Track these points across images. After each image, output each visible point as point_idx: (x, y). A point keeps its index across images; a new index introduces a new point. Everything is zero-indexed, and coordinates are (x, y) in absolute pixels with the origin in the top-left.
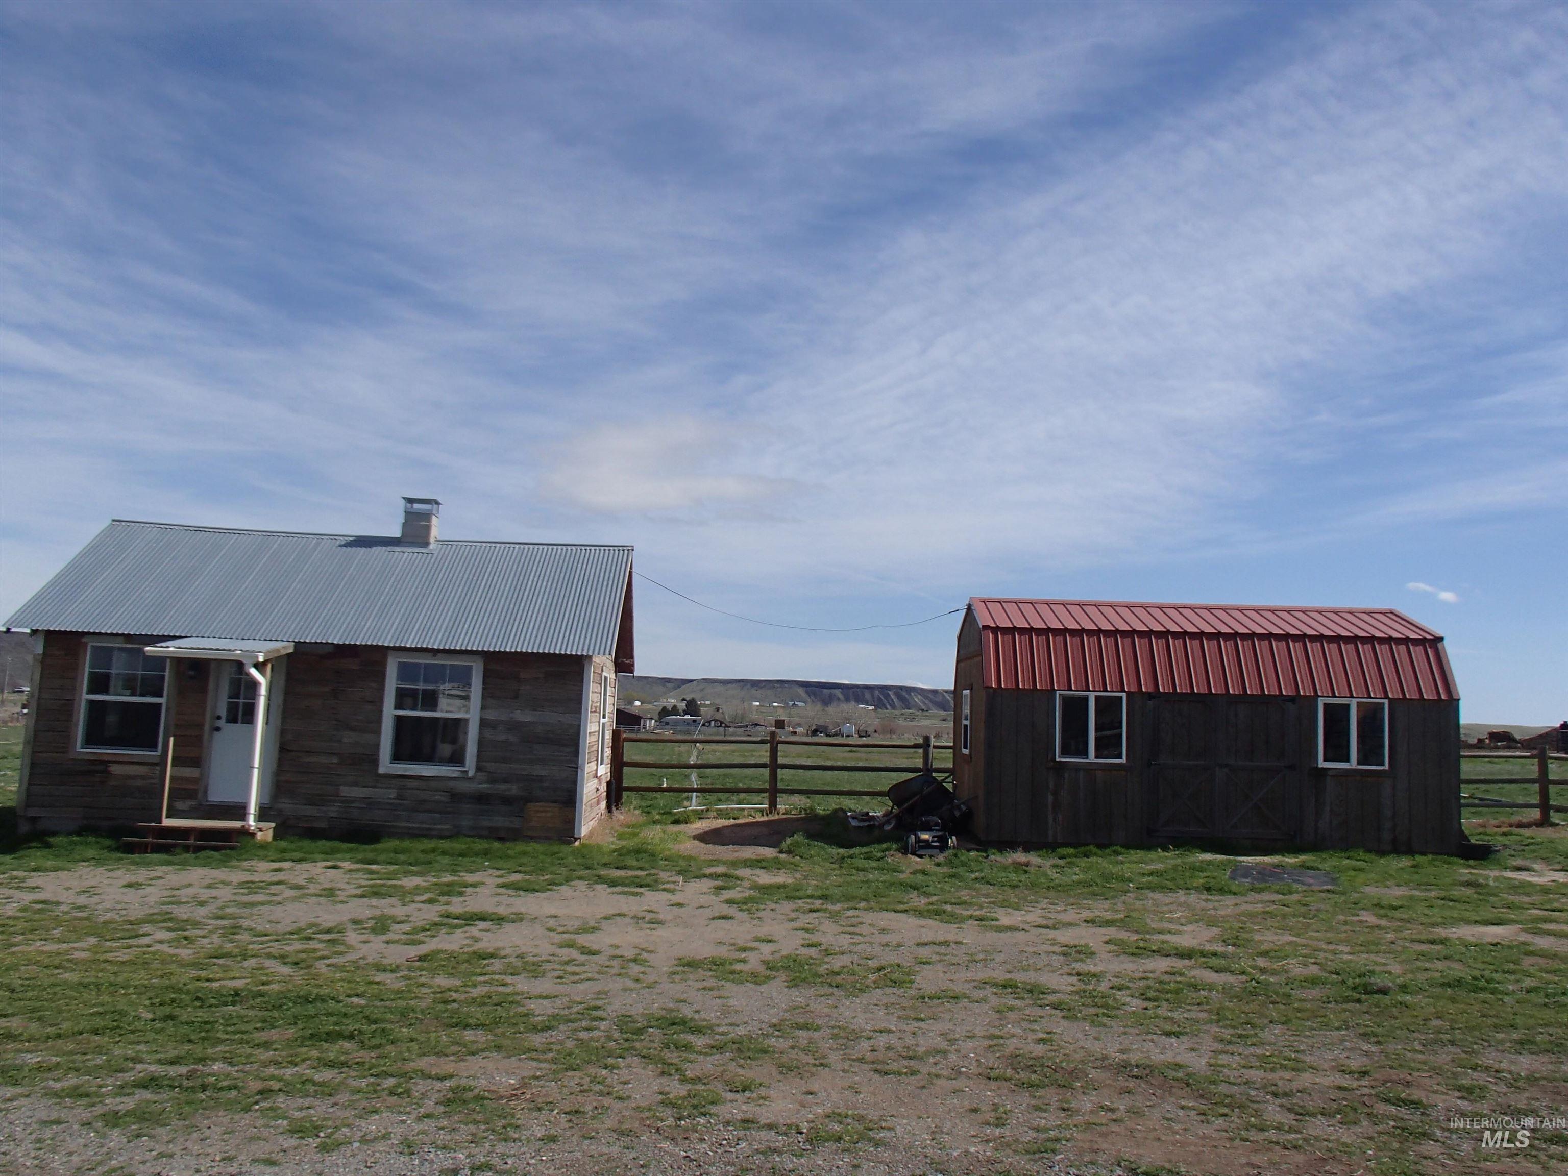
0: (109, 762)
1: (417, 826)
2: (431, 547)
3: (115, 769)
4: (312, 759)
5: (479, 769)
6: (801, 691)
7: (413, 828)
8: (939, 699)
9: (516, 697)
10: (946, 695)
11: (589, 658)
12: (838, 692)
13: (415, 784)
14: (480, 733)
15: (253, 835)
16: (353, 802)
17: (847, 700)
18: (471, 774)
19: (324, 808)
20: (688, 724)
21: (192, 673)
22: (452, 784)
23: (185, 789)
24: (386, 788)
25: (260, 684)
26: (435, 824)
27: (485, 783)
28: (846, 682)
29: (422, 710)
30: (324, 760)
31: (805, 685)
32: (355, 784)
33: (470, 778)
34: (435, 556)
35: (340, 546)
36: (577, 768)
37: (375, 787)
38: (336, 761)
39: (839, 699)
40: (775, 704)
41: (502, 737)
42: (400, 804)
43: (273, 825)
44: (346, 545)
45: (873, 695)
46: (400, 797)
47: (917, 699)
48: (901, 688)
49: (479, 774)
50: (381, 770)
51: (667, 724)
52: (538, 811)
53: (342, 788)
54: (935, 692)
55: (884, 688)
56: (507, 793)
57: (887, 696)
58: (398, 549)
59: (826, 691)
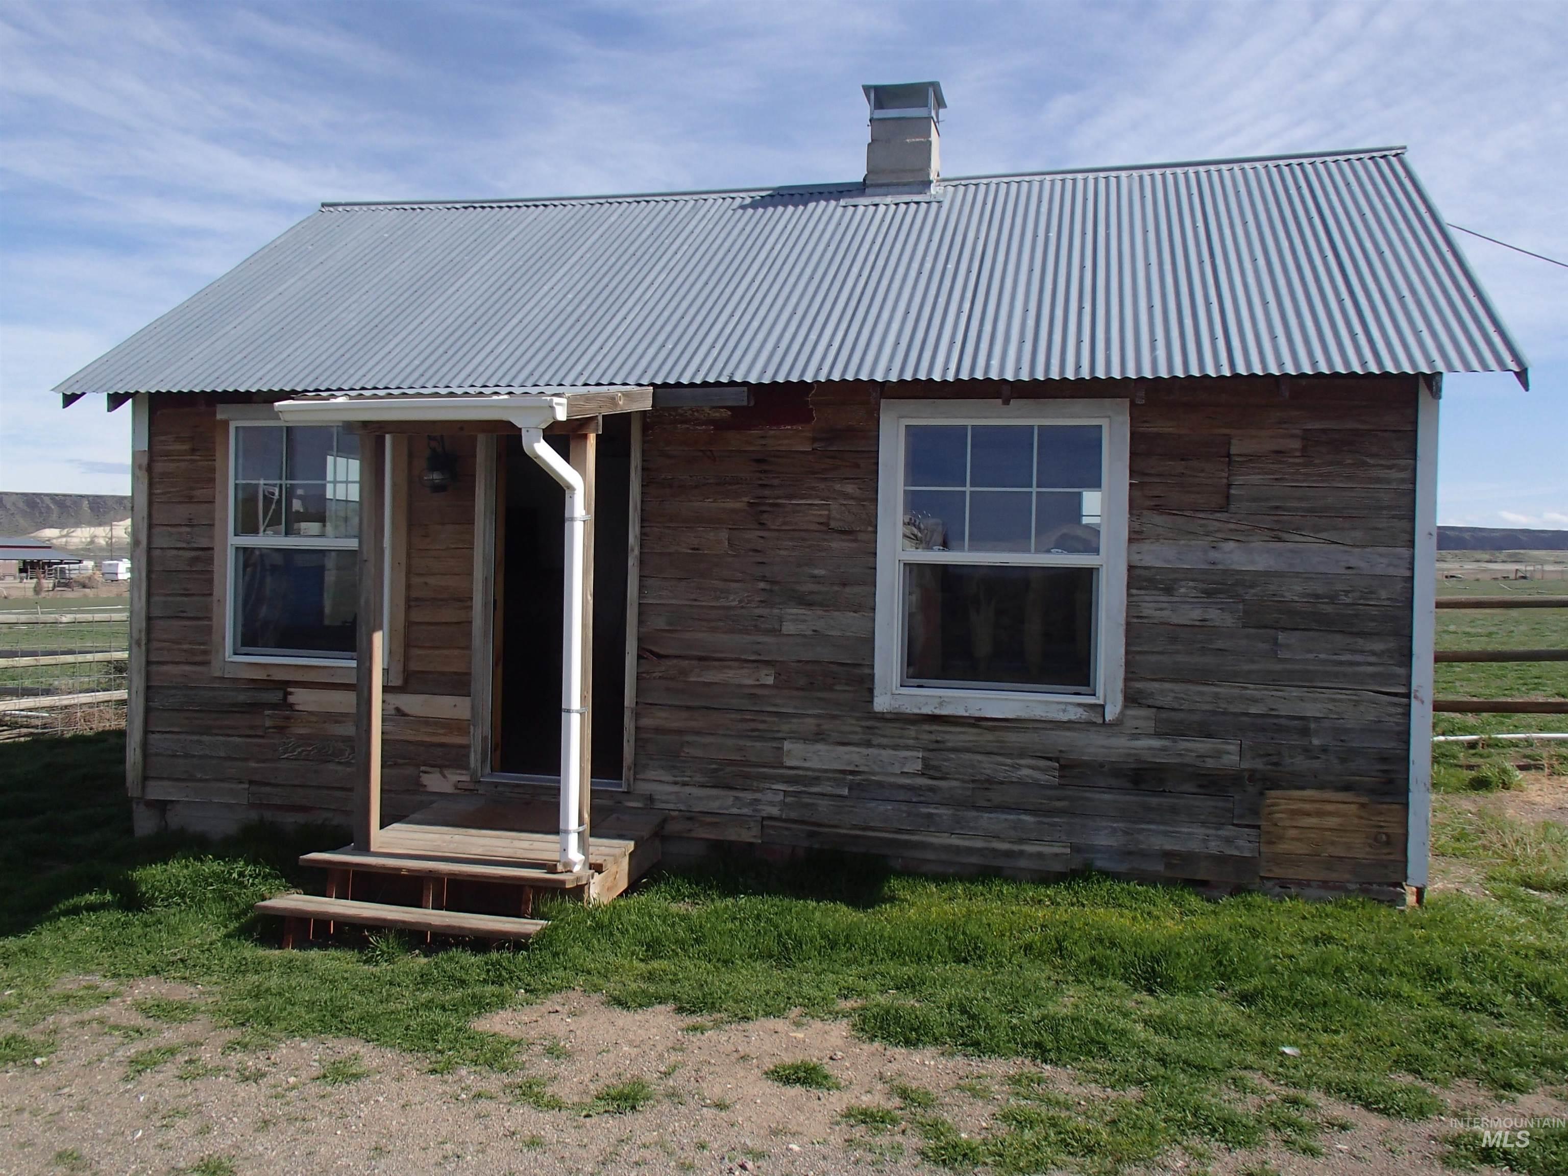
0: (288, 683)
1: (979, 844)
2: (933, 189)
3: (302, 699)
4: (711, 676)
5: (1131, 699)
7: (970, 851)
9: (1225, 503)
11: (1432, 381)
13: (968, 736)
14: (1132, 604)
15: (579, 891)
16: (816, 780)
18: (1111, 714)
19: (748, 796)
21: (436, 476)
22: (1064, 738)
23: (442, 745)
24: (895, 747)
25: (571, 488)
26: (1021, 841)
27: (1148, 735)
29: (972, 548)
30: (744, 677)
32: (819, 737)
33: (1111, 725)
34: (946, 206)
35: (743, 207)
36: (1408, 696)
37: (868, 744)
38: (770, 681)
41: (1194, 614)
42: (931, 789)
43: (630, 845)
44: (754, 205)
46: (928, 770)
49: (1130, 712)
50: (882, 703)
52: (1294, 813)
53: (787, 745)
56: (1210, 763)
58: (862, 201)
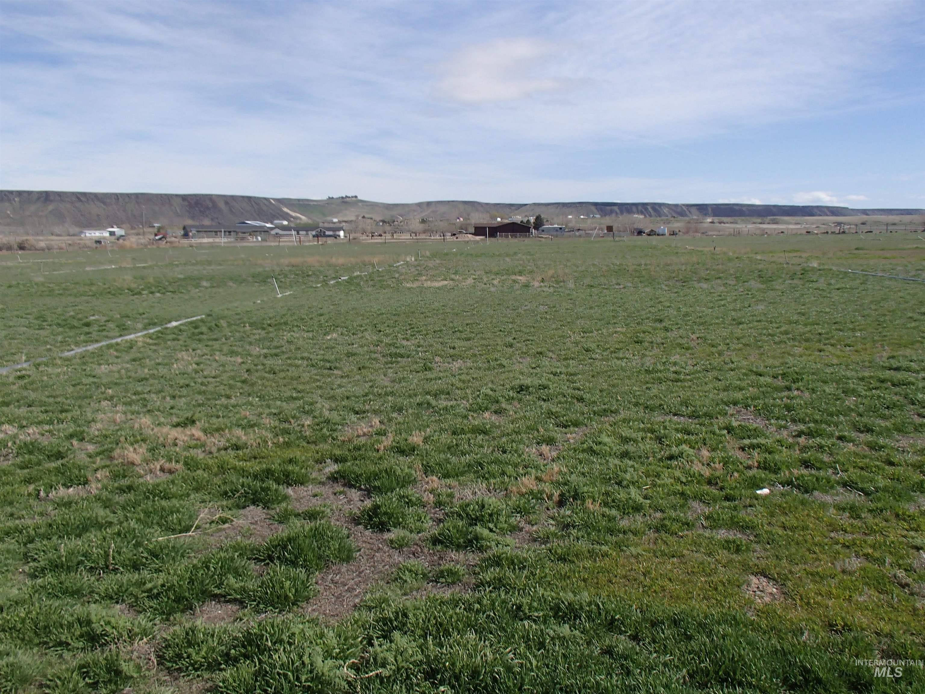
6: (593, 208)
8: (679, 210)
10: (684, 207)
12: (616, 208)
17: (622, 213)
20: (557, 231)
28: (619, 202)
31: (596, 204)
39: (617, 213)
40: (582, 217)
45: (637, 209)
47: (666, 210)
48: (655, 204)
51: (543, 231)
54: (676, 206)
55: (644, 205)
57: (646, 209)
59: (608, 208)
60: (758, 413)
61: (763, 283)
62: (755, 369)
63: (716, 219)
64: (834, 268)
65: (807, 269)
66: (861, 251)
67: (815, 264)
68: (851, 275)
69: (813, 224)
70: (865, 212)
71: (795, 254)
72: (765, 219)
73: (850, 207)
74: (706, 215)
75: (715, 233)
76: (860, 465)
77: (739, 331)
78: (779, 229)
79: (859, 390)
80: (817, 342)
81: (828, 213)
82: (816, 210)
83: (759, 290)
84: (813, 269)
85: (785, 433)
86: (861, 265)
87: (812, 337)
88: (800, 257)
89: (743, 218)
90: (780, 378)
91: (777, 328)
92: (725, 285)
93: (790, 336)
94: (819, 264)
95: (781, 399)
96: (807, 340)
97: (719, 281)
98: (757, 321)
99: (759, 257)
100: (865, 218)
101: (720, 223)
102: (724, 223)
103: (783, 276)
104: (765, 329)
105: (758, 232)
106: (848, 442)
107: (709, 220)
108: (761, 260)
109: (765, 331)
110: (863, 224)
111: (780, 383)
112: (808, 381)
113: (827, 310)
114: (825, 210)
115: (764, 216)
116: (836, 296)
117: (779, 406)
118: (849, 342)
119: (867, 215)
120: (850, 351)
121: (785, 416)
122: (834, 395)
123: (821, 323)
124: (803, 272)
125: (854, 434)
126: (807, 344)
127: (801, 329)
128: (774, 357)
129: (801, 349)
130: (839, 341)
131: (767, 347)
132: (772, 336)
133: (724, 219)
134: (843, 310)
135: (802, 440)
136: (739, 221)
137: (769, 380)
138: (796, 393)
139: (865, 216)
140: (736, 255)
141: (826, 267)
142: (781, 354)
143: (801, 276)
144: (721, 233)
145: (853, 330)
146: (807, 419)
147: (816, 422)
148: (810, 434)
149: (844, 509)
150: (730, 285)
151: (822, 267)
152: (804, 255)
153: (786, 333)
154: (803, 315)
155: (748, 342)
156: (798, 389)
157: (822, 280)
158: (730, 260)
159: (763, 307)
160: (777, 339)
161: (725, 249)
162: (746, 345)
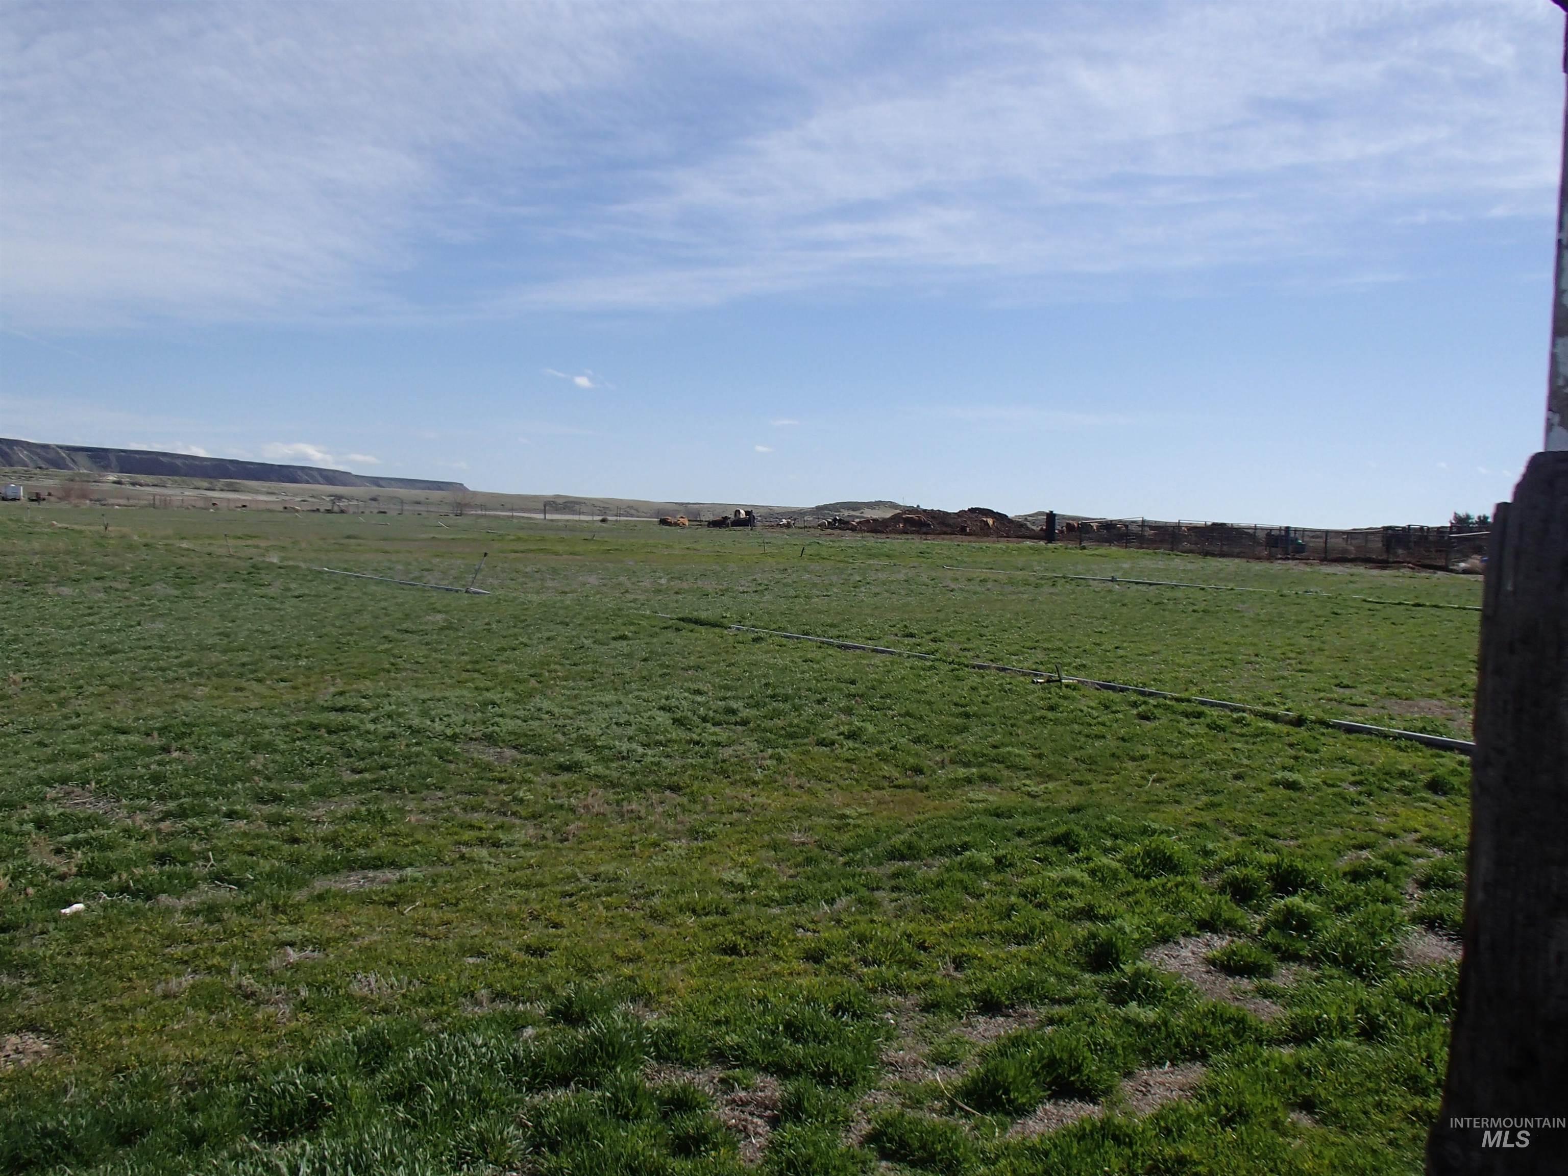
60: (102, 792)
61: (178, 586)
62: (115, 724)
63: (125, 477)
64: (303, 565)
65: (260, 565)
66: (352, 541)
67: (274, 559)
68: (326, 577)
69: (295, 495)
70: (376, 481)
71: (249, 542)
72: (214, 482)
73: (354, 473)
74: (107, 468)
75: (122, 502)
76: (249, 848)
77: (107, 663)
78: (239, 500)
79: (277, 742)
80: (236, 677)
81: (320, 479)
82: (300, 473)
83: (167, 598)
84: (270, 566)
85: (140, 818)
86: (346, 561)
87: (230, 669)
88: (257, 547)
89: (176, 478)
90: (155, 734)
91: (176, 657)
92: (106, 590)
93: (194, 669)
94: (283, 559)
95: (147, 766)
96: (219, 675)
97: (98, 584)
98: (145, 648)
99: (185, 545)
100: (375, 490)
101: (133, 484)
102: (141, 485)
103: (217, 576)
104: (154, 659)
105: (200, 504)
106: (240, 818)
107: (112, 478)
108: (188, 550)
109: (152, 665)
110: (374, 499)
111: (156, 741)
112: (200, 735)
113: (267, 628)
114: (315, 473)
115: (215, 478)
116: (290, 607)
117: (141, 777)
118: (284, 675)
119: (379, 486)
120: (285, 687)
121: (148, 791)
122: (236, 752)
123: (251, 648)
124: (252, 570)
125: (251, 807)
126: (220, 681)
127: (215, 657)
128: (158, 704)
129: (207, 689)
130: (270, 673)
131: (149, 689)
132: (163, 670)
133: (141, 478)
134: (293, 627)
135: (165, 826)
136: (169, 484)
137: (134, 738)
138: (175, 754)
139: (375, 488)
140: (144, 541)
141: (291, 563)
142: (171, 697)
143: (246, 577)
144: (132, 502)
145: (298, 657)
146: (183, 793)
147: (196, 795)
148: (182, 814)
149: (196, 913)
150: (117, 590)
151: (285, 563)
152: (263, 544)
153: (189, 664)
154: (228, 636)
155: (117, 683)
156: (180, 749)
157: (278, 583)
158: (131, 547)
159: (162, 626)
160: (171, 674)
161: (126, 530)
162: (113, 687)
